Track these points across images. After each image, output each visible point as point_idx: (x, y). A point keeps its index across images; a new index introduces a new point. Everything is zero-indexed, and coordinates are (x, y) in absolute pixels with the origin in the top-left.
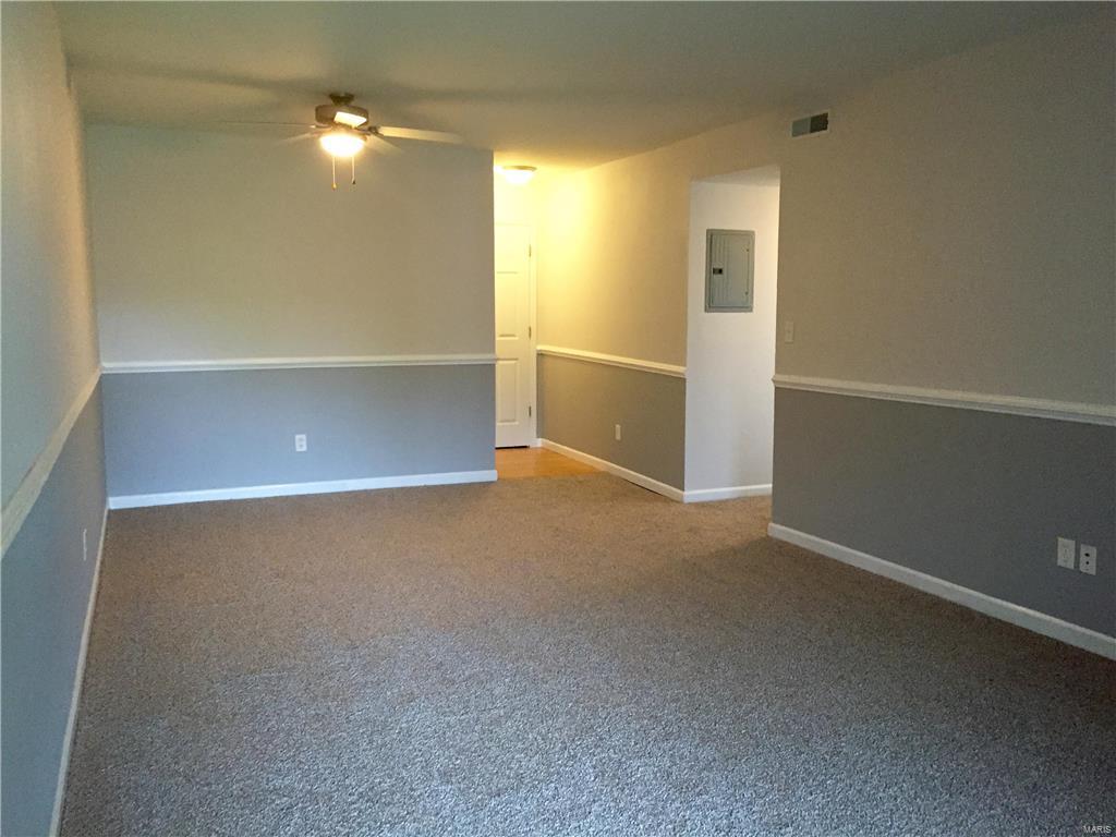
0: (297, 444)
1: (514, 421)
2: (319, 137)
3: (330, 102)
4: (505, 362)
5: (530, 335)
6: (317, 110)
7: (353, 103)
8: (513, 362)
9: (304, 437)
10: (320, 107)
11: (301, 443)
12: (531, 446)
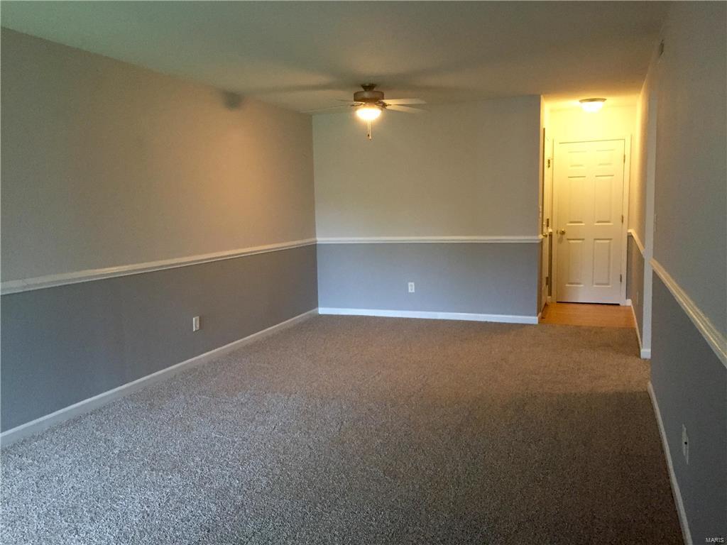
0: (410, 288)
1: (608, 284)
2: (356, 110)
3: (363, 90)
4: (602, 241)
5: (622, 221)
6: (355, 94)
7: (375, 89)
8: (608, 241)
9: (413, 284)
10: (357, 93)
11: (411, 288)
12: (621, 304)
